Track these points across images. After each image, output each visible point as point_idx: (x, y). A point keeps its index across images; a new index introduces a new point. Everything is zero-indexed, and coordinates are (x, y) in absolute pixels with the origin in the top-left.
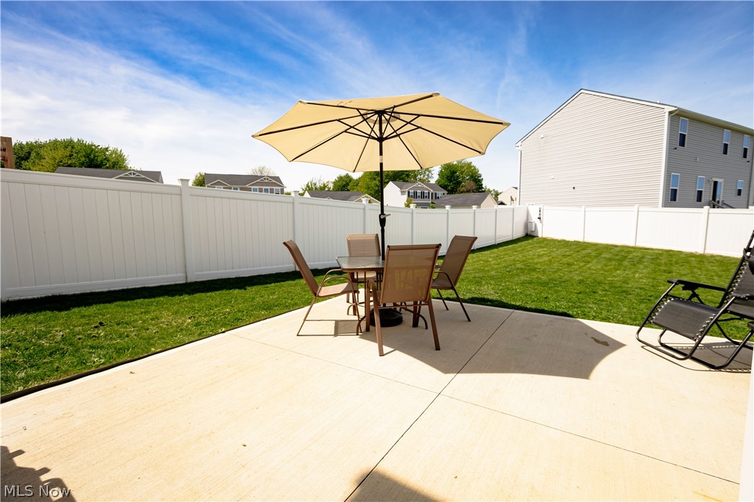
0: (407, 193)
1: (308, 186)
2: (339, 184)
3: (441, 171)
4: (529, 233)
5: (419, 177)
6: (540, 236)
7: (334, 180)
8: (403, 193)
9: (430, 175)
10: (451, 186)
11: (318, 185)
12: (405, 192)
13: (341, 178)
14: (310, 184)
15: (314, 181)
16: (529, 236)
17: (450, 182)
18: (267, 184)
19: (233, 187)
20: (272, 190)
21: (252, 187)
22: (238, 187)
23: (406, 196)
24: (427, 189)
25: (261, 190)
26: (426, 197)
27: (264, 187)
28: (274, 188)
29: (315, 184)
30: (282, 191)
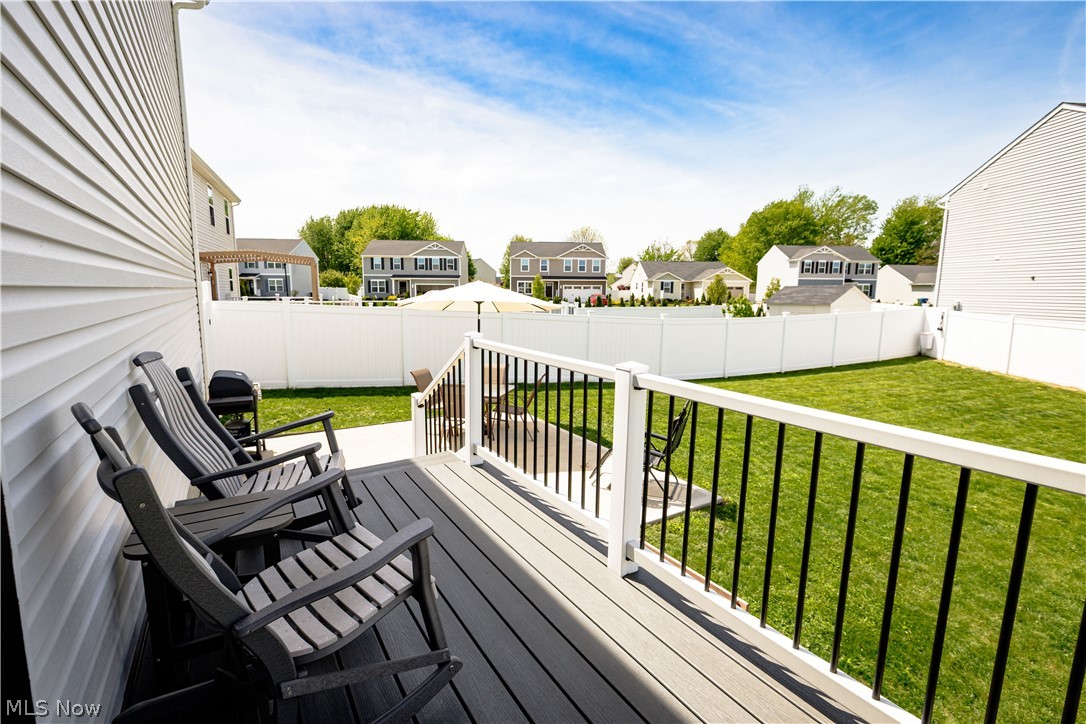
0: (799, 265)
1: (647, 253)
2: (706, 244)
3: (889, 221)
4: (923, 351)
5: (846, 231)
6: (939, 357)
7: (699, 239)
8: (792, 263)
9: (868, 228)
10: (901, 248)
11: (663, 252)
12: (795, 262)
13: (709, 236)
14: (650, 250)
15: (657, 246)
16: (921, 356)
17: (903, 239)
18: (584, 254)
19: (541, 259)
20: (590, 262)
21: (565, 259)
22: (547, 259)
23: (797, 269)
24: (839, 258)
25: (575, 262)
26: (836, 271)
27: (579, 259)
28: (593, 259)
29: (659, 250)
30: (603, 263)
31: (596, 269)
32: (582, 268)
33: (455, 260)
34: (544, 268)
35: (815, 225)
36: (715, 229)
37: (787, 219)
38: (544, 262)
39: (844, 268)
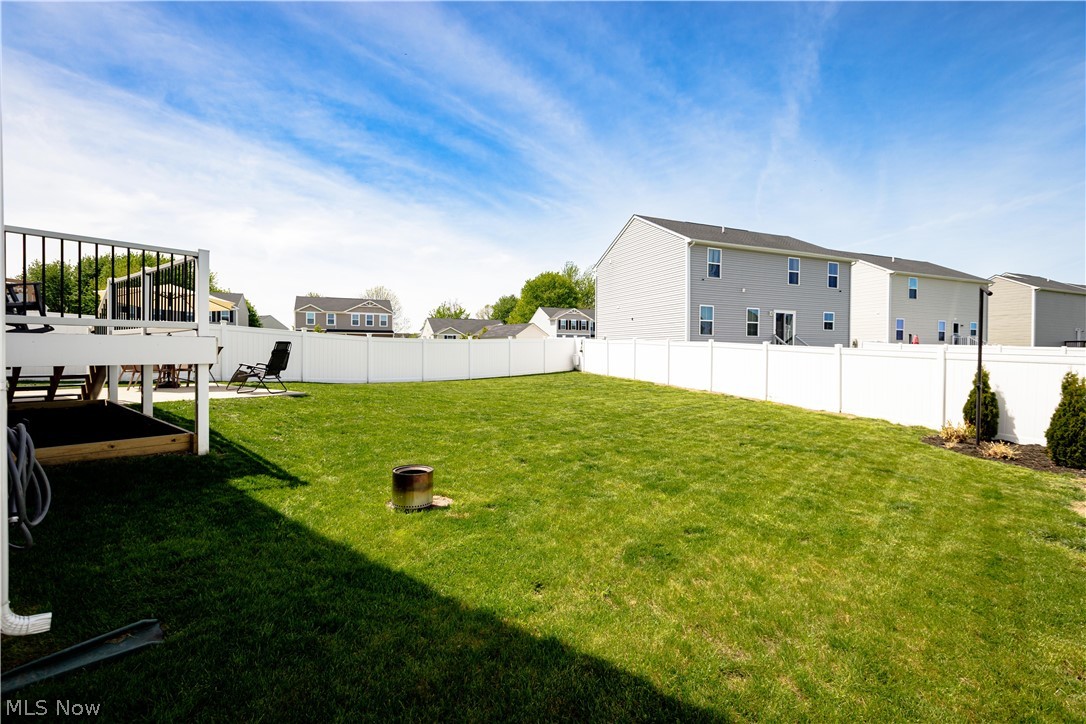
0: (556, 322)
1: (438, 312)
2: (500, 308)
7: (494, 304)
8: (552, 322)
11: (452, 311)
12: (554, 320)
13: (504, 301)
14: (442, 309)
15: (447, 306)
18: (371, 310)
19: (328, 313)
20: (377, 317)
21: (352, 313)
22: (334, 313)
23: (556, 326)
24: (585, 318)
25: (362, 317)
26: (584, 328)
27: (367, 314)
28: (381, 314)
29: (449, 309)
30: (390, 318)
31: (384, 323)
32: (369, 323)
33: (231, 312)
34: (331, 321)
35: (575, 293)
36: (508, 295)
37: (554, 287)
38: (331, 316)
39: (590, 326)
